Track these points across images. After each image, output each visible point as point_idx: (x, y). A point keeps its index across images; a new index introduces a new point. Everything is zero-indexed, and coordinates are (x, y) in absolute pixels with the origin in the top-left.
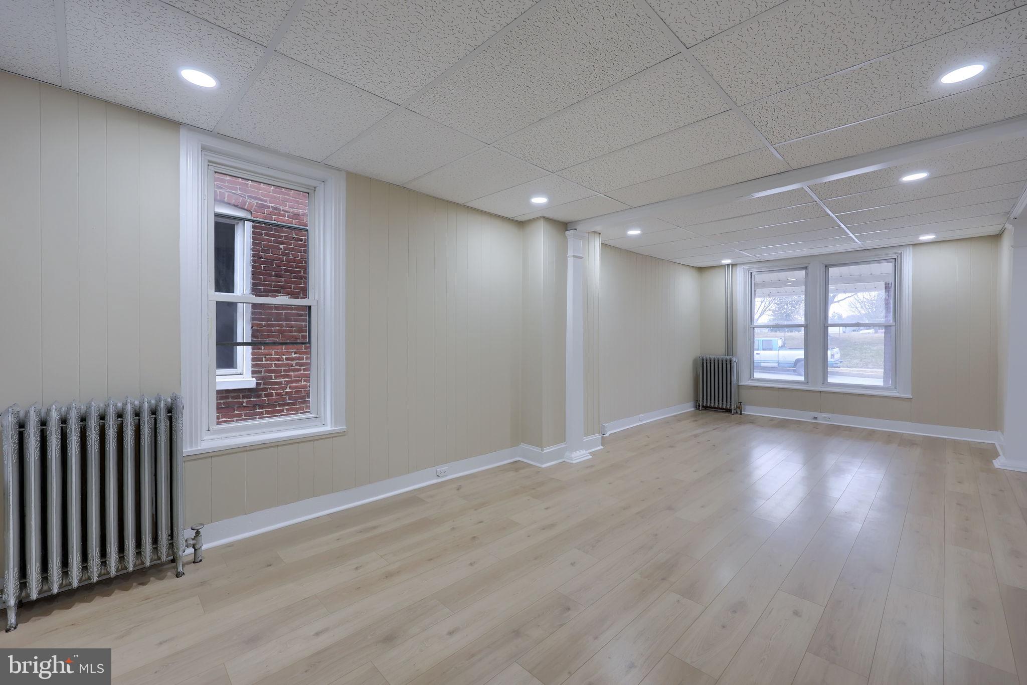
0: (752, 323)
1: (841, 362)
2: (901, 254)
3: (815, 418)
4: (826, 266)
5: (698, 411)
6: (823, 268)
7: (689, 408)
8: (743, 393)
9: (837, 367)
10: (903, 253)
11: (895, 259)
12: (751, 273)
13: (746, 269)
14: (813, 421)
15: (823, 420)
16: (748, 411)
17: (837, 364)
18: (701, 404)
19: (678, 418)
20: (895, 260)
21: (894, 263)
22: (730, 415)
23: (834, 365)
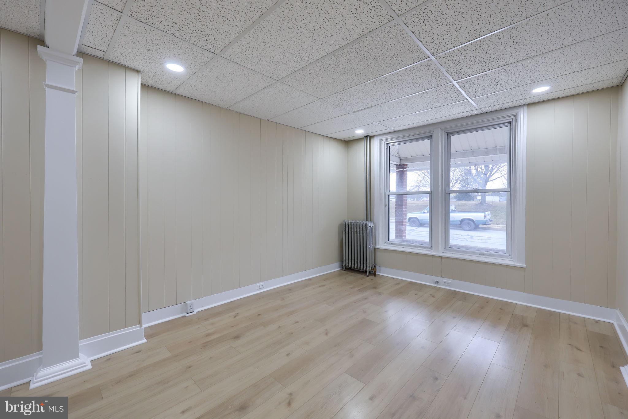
0: (388, 191)
1: (491, 221)
2: (515, 116)
3: (437, 282)
4: (448, 134)
5: (342, 271)
6: (445, 136)
7: (335, 268)
8: (379, 255)
9: (488, 225)
10: (518, 114)
11: (510, 122)
12: (387, 144)
13: (382, 141)
14: (435, 285)
15: (443, 285)
16: (382, 272)
17: (488, 222)
18: (344, 265)
19: (326, 278)
20: (511, 124)
21: (509, 127)
22: (366, 276)
23: (486, 223)
